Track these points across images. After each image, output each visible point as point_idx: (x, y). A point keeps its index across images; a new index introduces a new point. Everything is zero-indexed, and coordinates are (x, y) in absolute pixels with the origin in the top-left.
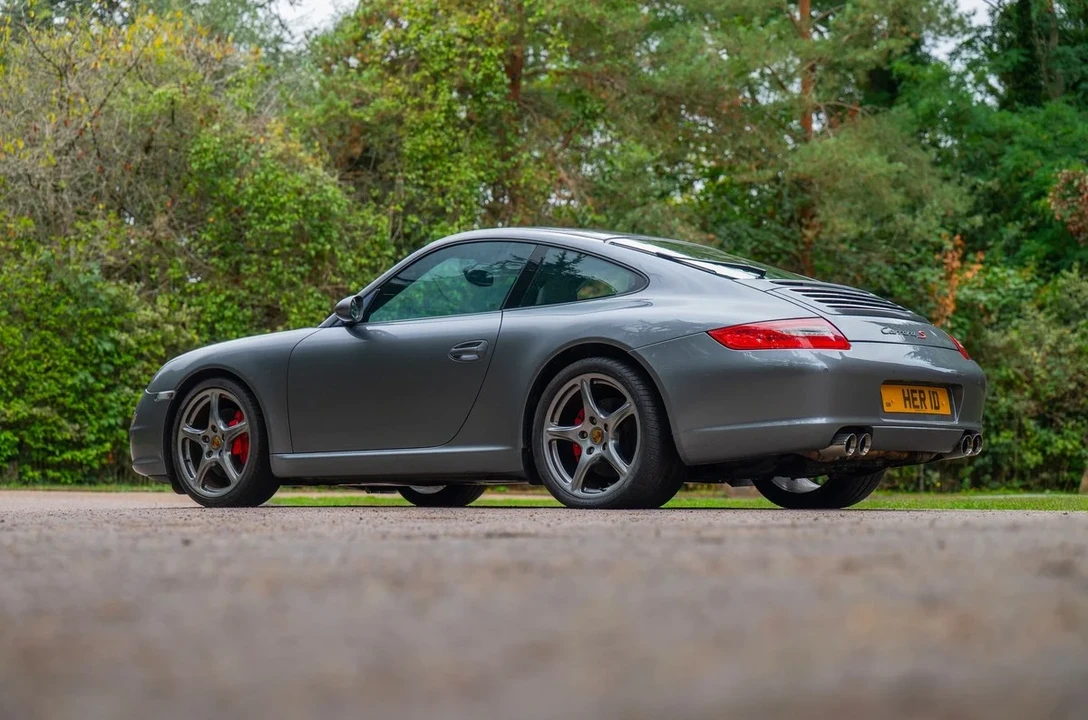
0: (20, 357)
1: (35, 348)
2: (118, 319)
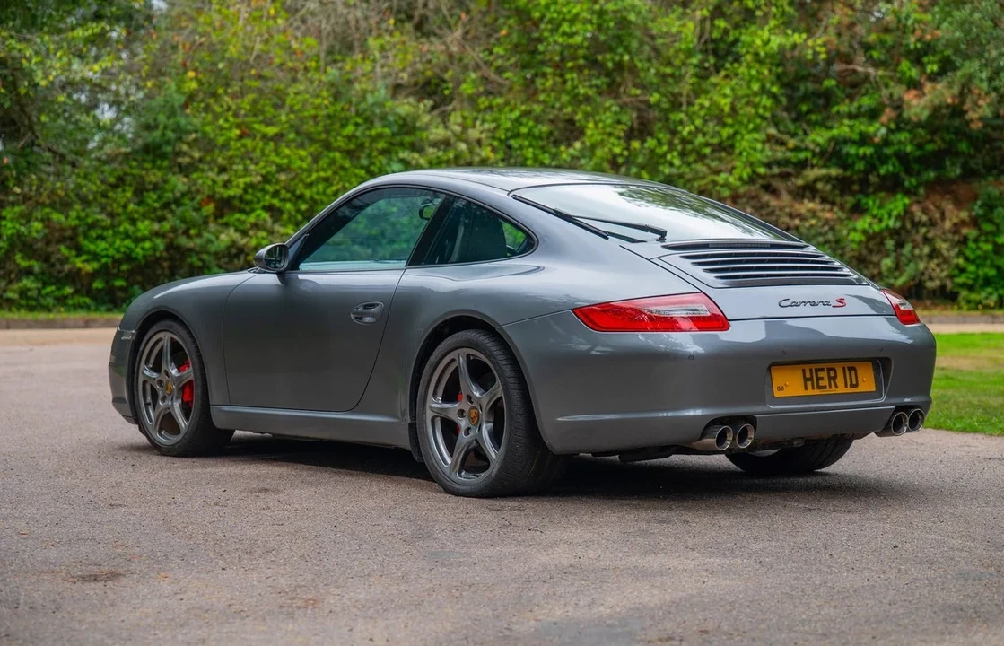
0: (309, 180)
1: (324, 170)
2: (407, 139)
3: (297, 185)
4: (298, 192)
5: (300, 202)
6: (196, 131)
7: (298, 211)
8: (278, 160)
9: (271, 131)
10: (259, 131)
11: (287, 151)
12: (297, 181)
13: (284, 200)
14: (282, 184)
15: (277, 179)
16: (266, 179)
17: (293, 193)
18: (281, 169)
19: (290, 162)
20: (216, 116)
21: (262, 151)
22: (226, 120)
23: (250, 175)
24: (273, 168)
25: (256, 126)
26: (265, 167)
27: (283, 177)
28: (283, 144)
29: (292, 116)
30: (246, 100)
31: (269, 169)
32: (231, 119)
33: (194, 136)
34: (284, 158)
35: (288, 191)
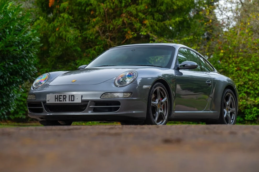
3: (255, 85)
4: (255, 87)
5: (256, 90)
6: (223, 69)
7: (256, 93)
8: (248, 77)
9: (247, 68)
10: (242, 68)
11: (252, 74)
12: (255, 84)
13: (251, 90)
14: (250, 85)
15: (249, 83)
16: (245, 83)
17: (254, 87)
18: (250, 80)
19: (253, 78)
20: (229, 64)
21: (244, 74)
22: (232, 65)
23: (240, 82)
24: (247, 80)
25: (242, 67)
26: (245, 79)
27: (250, 83)
28: (250, 73)
29: (254, 64)
30: (239, 59)
31: (246, 80)
32: (234, 65)
33: (222, 70)
34: (251, 76)
35: (252, 87)
